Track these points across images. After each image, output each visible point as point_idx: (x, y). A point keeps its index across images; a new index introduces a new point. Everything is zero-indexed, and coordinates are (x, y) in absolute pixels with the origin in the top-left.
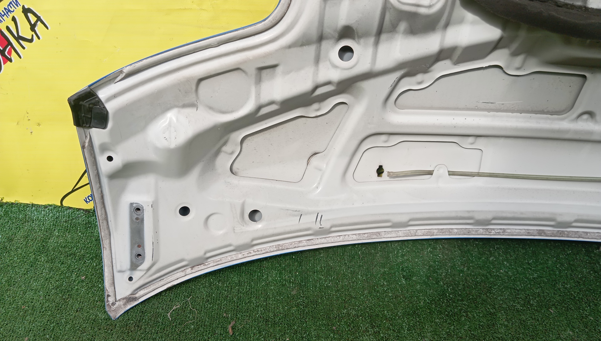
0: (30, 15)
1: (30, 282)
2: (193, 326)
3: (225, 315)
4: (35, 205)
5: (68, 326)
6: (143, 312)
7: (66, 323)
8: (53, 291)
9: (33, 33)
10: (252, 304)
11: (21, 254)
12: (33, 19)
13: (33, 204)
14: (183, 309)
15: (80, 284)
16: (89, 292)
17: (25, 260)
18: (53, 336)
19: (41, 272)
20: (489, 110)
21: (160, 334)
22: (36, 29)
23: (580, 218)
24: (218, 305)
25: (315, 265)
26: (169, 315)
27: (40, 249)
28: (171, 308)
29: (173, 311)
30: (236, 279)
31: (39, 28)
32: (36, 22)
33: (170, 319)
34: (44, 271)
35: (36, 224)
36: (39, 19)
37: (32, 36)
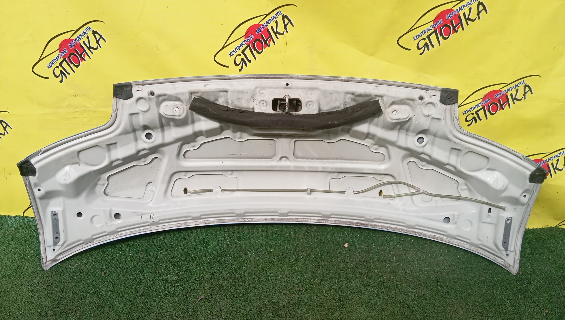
0: (3, 123)
1: (5, 254)
2: (84, 273)
3: (102, 267)
4: (10, 216)
5: (23, 274)
6: (60, 267)
7: (22, 272)
8: (17, 258)
9: (5, 131)
10: (118, 262)
11: (2, 241)
12: (5, 125)
13: (9, 216)
14: (81, 265)
15: (30, 255)
16: (35, 258)
17: (4, 244)
18: (15, 278)
19: (11, 250)
20: (234, 158)
21: (67, 277)
22: (6, 129)
23: (291, 211)
24: (100, 263)
25: (157, 242)
26: (73, 268)
27: (11, 238)
28: (75, 265)
29: (76, 266)
30: (112, 251)
31: (8, 129)
32: (6, 126)
33: (74, 270)
34: (13, 249)
35: (10, 226)
36: (7, 125)
37: (5, 132)
